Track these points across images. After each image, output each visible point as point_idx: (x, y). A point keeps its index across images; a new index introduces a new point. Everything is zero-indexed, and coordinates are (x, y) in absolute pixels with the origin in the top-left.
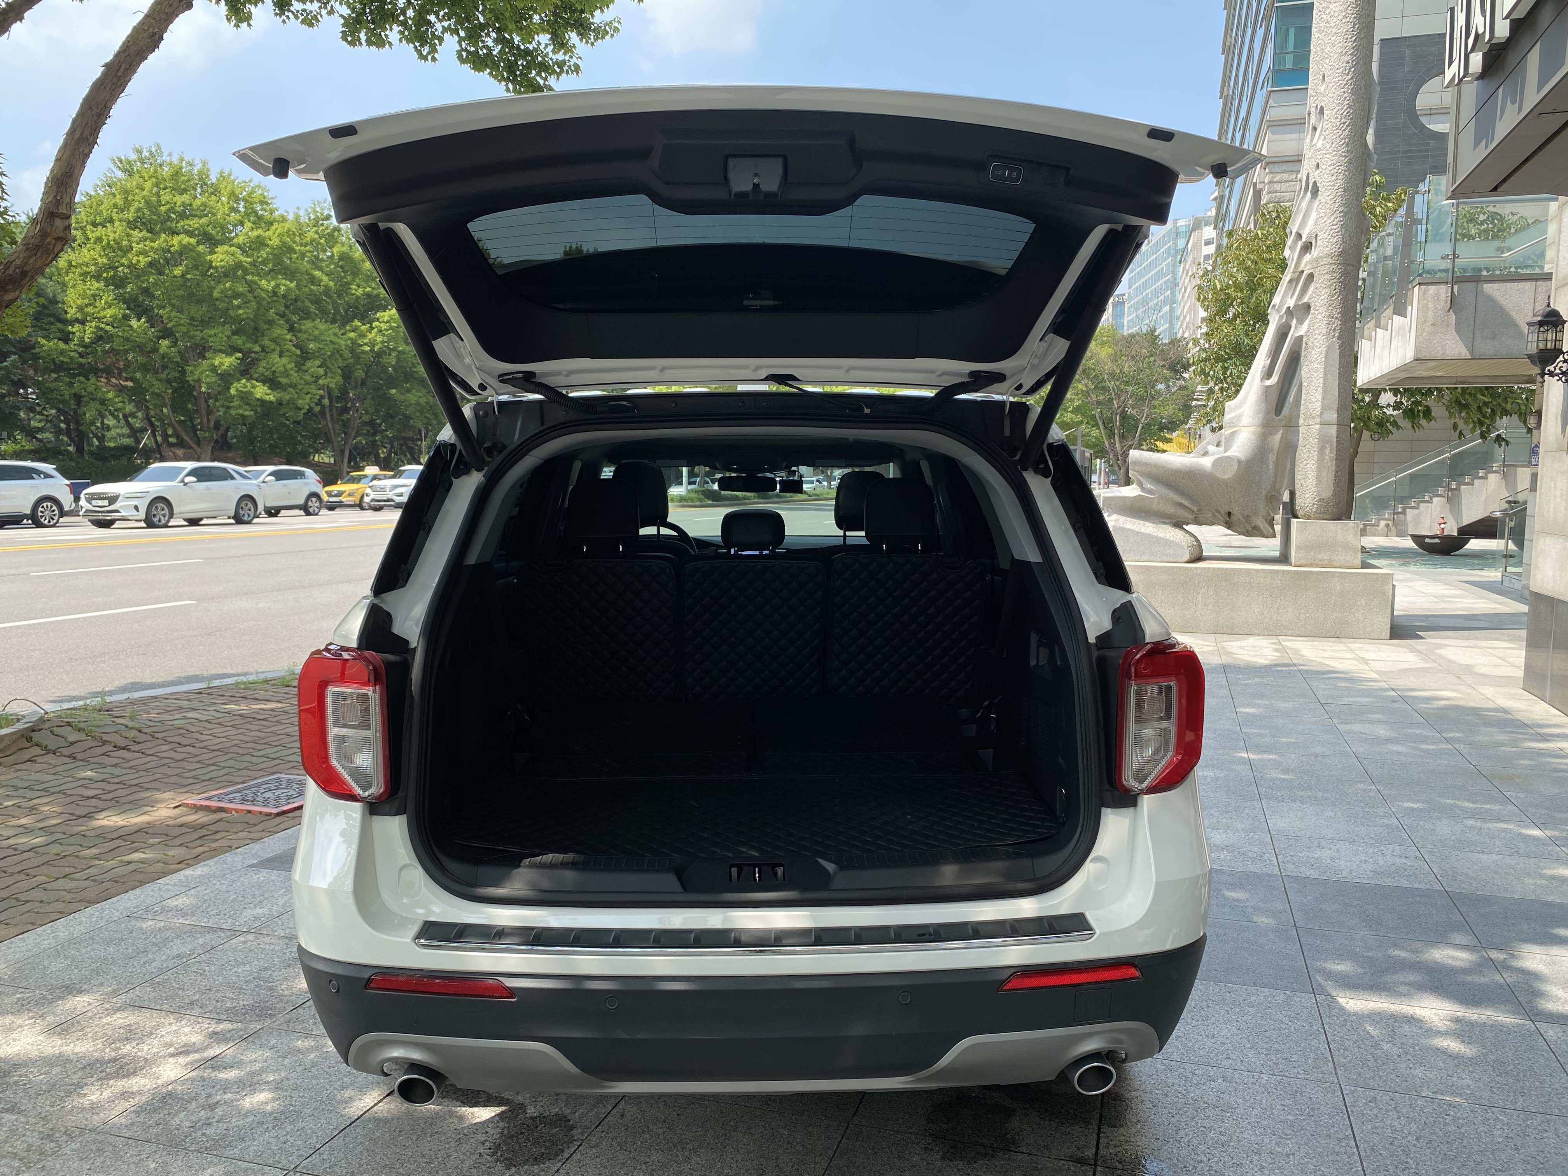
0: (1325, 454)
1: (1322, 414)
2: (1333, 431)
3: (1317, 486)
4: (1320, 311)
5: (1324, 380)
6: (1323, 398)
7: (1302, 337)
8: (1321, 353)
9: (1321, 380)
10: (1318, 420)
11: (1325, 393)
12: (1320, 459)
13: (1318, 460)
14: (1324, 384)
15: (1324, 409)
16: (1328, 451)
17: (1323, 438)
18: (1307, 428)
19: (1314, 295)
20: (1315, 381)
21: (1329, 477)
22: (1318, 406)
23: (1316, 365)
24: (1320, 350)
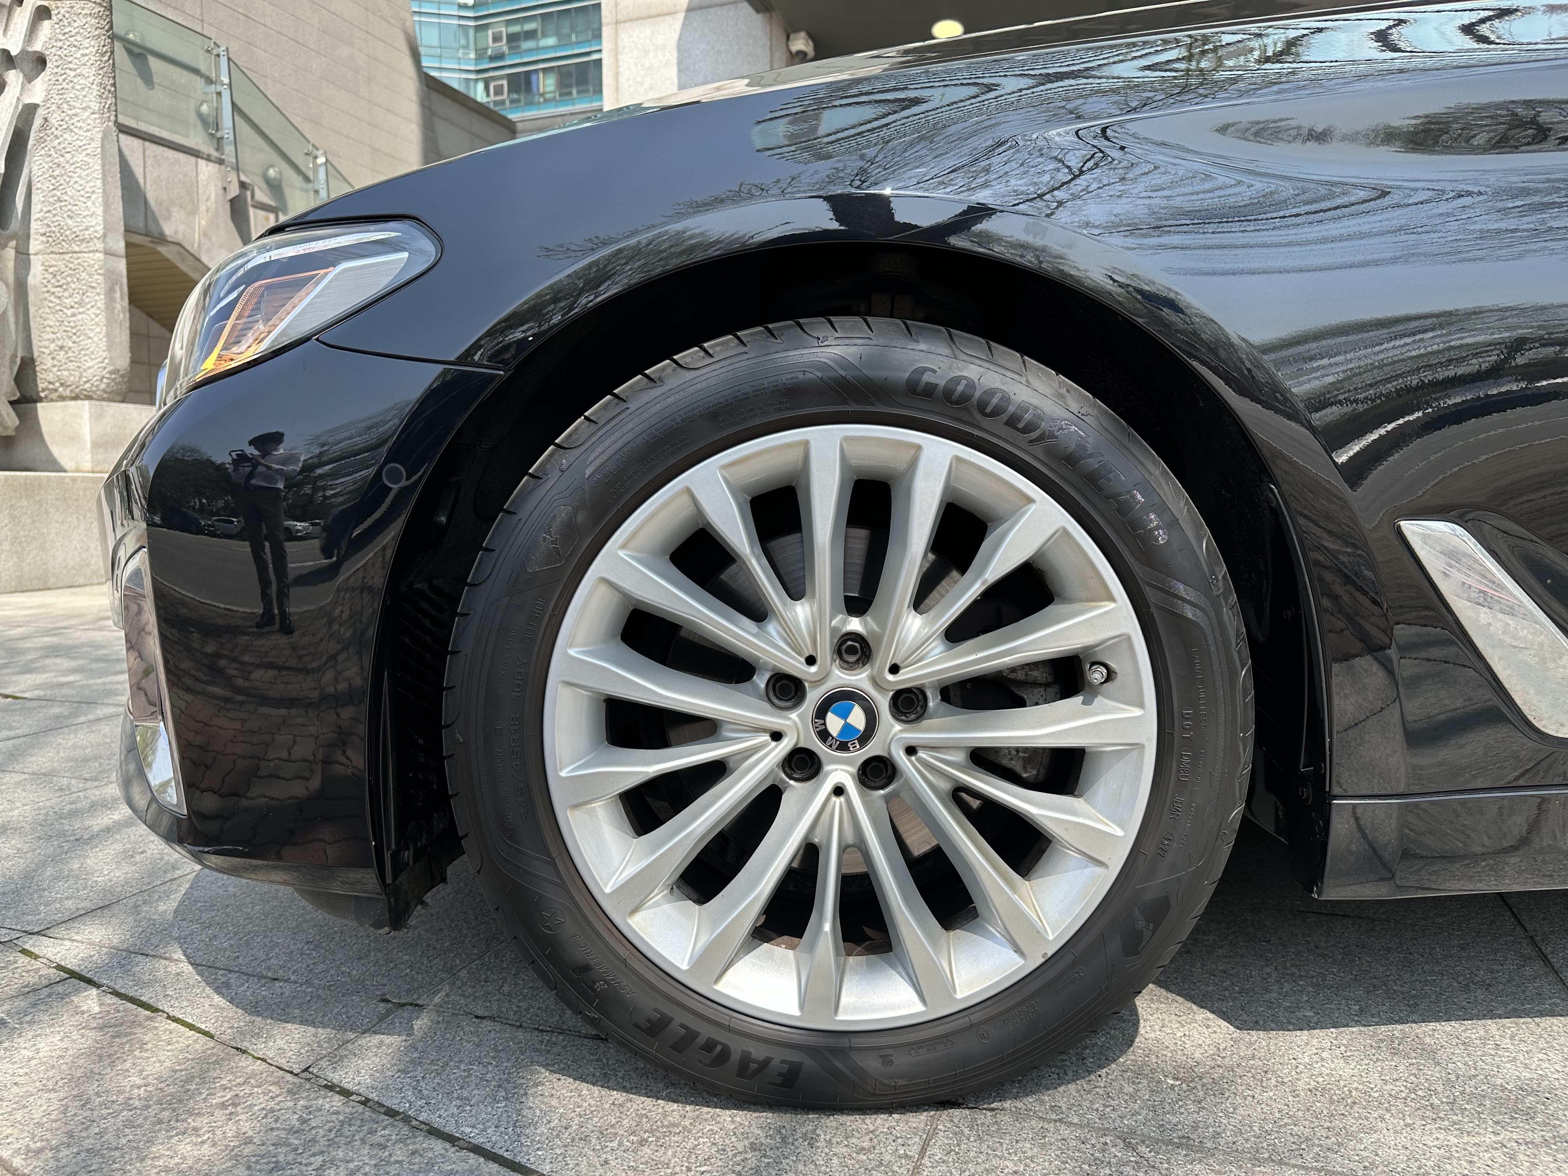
0: (115, 301)
1: (105, 235)
2: (121, 266)
3: (110, 346)
4: (85, 71)
5: (104, 184)
6: (105, 212)
7: (35, 106)
8: (92, 139)
9: (99, 183)
10: (100, 246)
11: (106, 205)
13: (107, 308)
14: (104, 191)
15: (108, 228)
16: (118, 295)
17: (110, 275)
18: (67, 257)
19: (59, 44)
20: (82, 182)
21: (123, 337)
22: (97, 224)
23: (81, 157)
24: (89, 134)
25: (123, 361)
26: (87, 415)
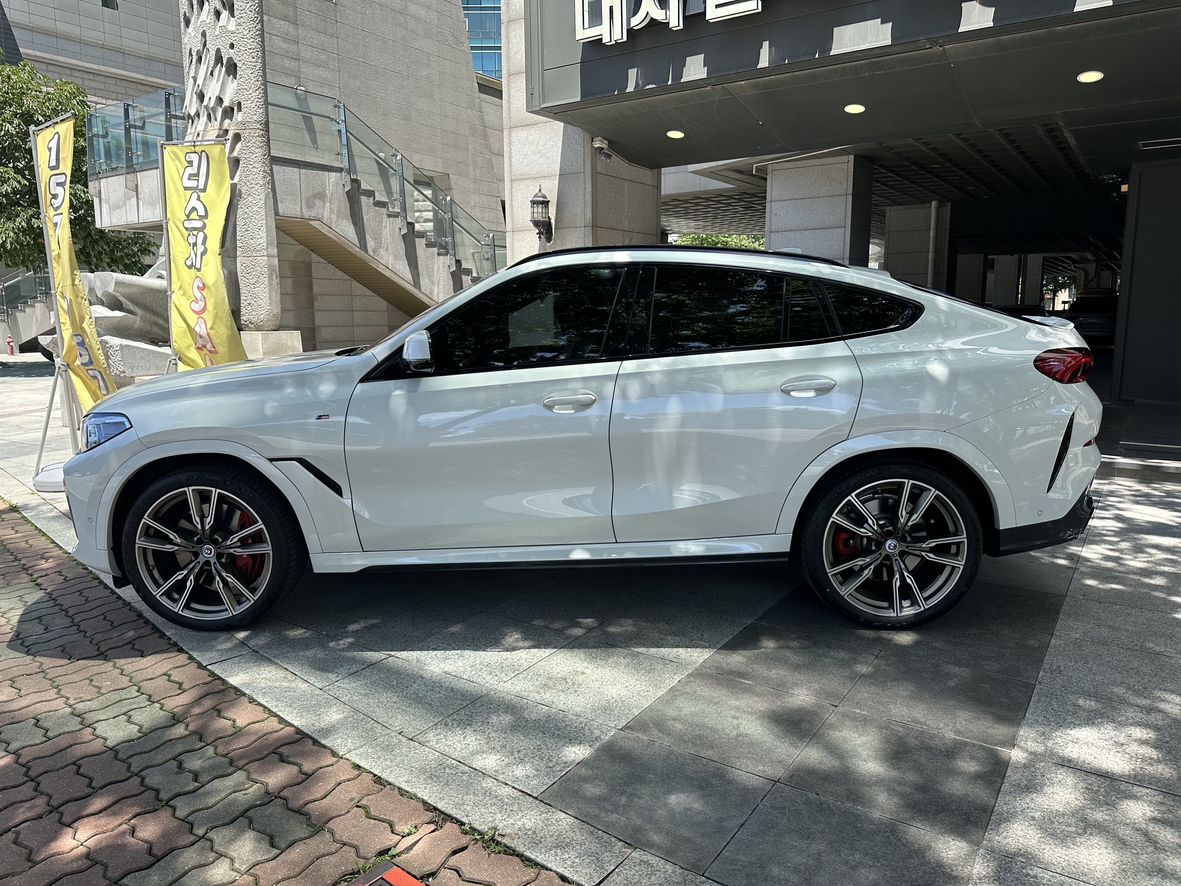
0: (273, 280)
1: (267, 248)
2: (276, 261)
3: (271, 303)
4: (256, 165)
5: (266, 222)
6: (267, 236)
7: (236, 184)
8: (262, 199)
9: (264, 222)
10: (264, 253)
11: (268, 232)
12: (270, 284)
14: (267, 225)
15: (269, 244)
16: (274, 277)
17: (270, 267)
18: (251, 259)
19: (245, 152)
20: (256, 221)
21: (277, 297)
22: (263, 242)
23: (256, 209)
24: (259, 197)
25: (277, 310)
26: (260, 339)
